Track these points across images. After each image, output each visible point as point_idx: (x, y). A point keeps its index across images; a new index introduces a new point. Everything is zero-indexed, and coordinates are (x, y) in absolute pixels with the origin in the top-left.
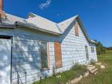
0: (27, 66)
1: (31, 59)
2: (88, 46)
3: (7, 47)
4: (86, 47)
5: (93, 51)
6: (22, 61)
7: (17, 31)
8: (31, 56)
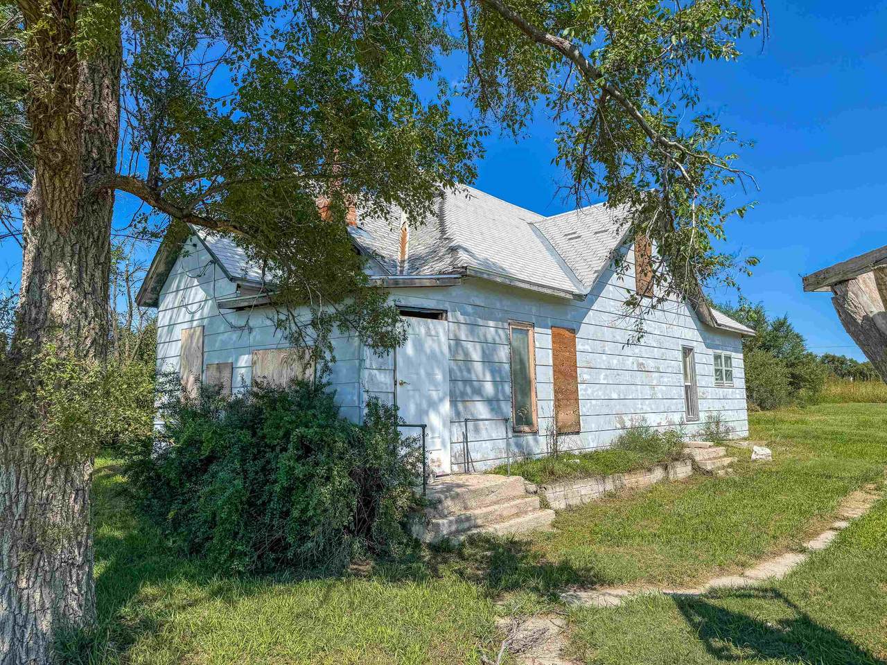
0: (481, 410)
1: (489, 388)
2: (699, 347)
3: (440, 346)
4: (687, 351)
5: (723, 376)
6: (469, 390)
7: (457, 292)
8: (488, 377)
